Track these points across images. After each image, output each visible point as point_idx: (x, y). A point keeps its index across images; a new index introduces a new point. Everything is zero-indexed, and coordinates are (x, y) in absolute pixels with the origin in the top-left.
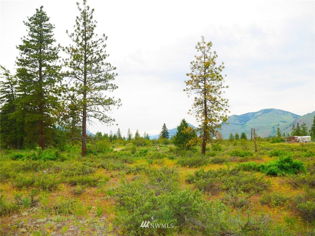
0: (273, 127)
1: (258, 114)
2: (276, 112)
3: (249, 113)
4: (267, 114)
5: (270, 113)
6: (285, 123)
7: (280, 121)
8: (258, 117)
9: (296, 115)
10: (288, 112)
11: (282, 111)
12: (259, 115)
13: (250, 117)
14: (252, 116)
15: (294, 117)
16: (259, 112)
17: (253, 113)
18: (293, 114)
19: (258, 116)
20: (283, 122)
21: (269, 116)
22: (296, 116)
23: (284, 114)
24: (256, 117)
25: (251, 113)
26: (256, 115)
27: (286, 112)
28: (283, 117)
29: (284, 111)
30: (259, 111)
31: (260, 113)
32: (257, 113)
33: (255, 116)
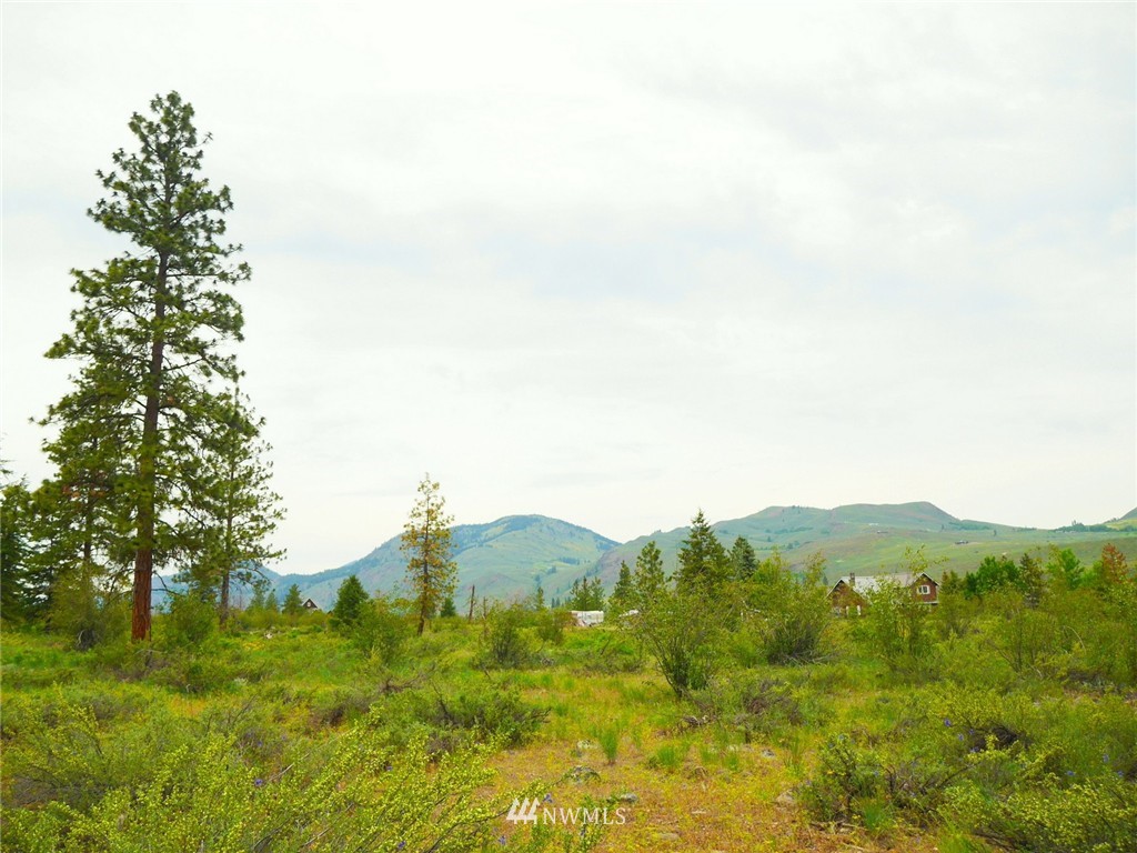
0: (538, 579)
1: (491, 532)
2: (548, 528)
3: (463, 526)
4: (519, 533)
5: (528, 529)
6: (574, 566)
7: (560, 560)
8: (490, 543)
9: (606, 540)
10: (585, 530)
11: (567, 524)
12: (495, 537)
13: (466, 541)
14: (474, 536)
15: (601, 547)
16: (496, 523)
17: (475, 526)
18: (597, 537)
19: (490, 539)
20: (568, 561)
21: (526, 538)
22: (606, 545)
23: (572, 534)
24: (485, 541)
25: (469, 526)
26: (484, 534)
27: (578, 528)
28: (569, 546)
29: (572, 525)
30: (497, 521)
31: (498, 530)
32: (487, 526)
33: (482, 538)
